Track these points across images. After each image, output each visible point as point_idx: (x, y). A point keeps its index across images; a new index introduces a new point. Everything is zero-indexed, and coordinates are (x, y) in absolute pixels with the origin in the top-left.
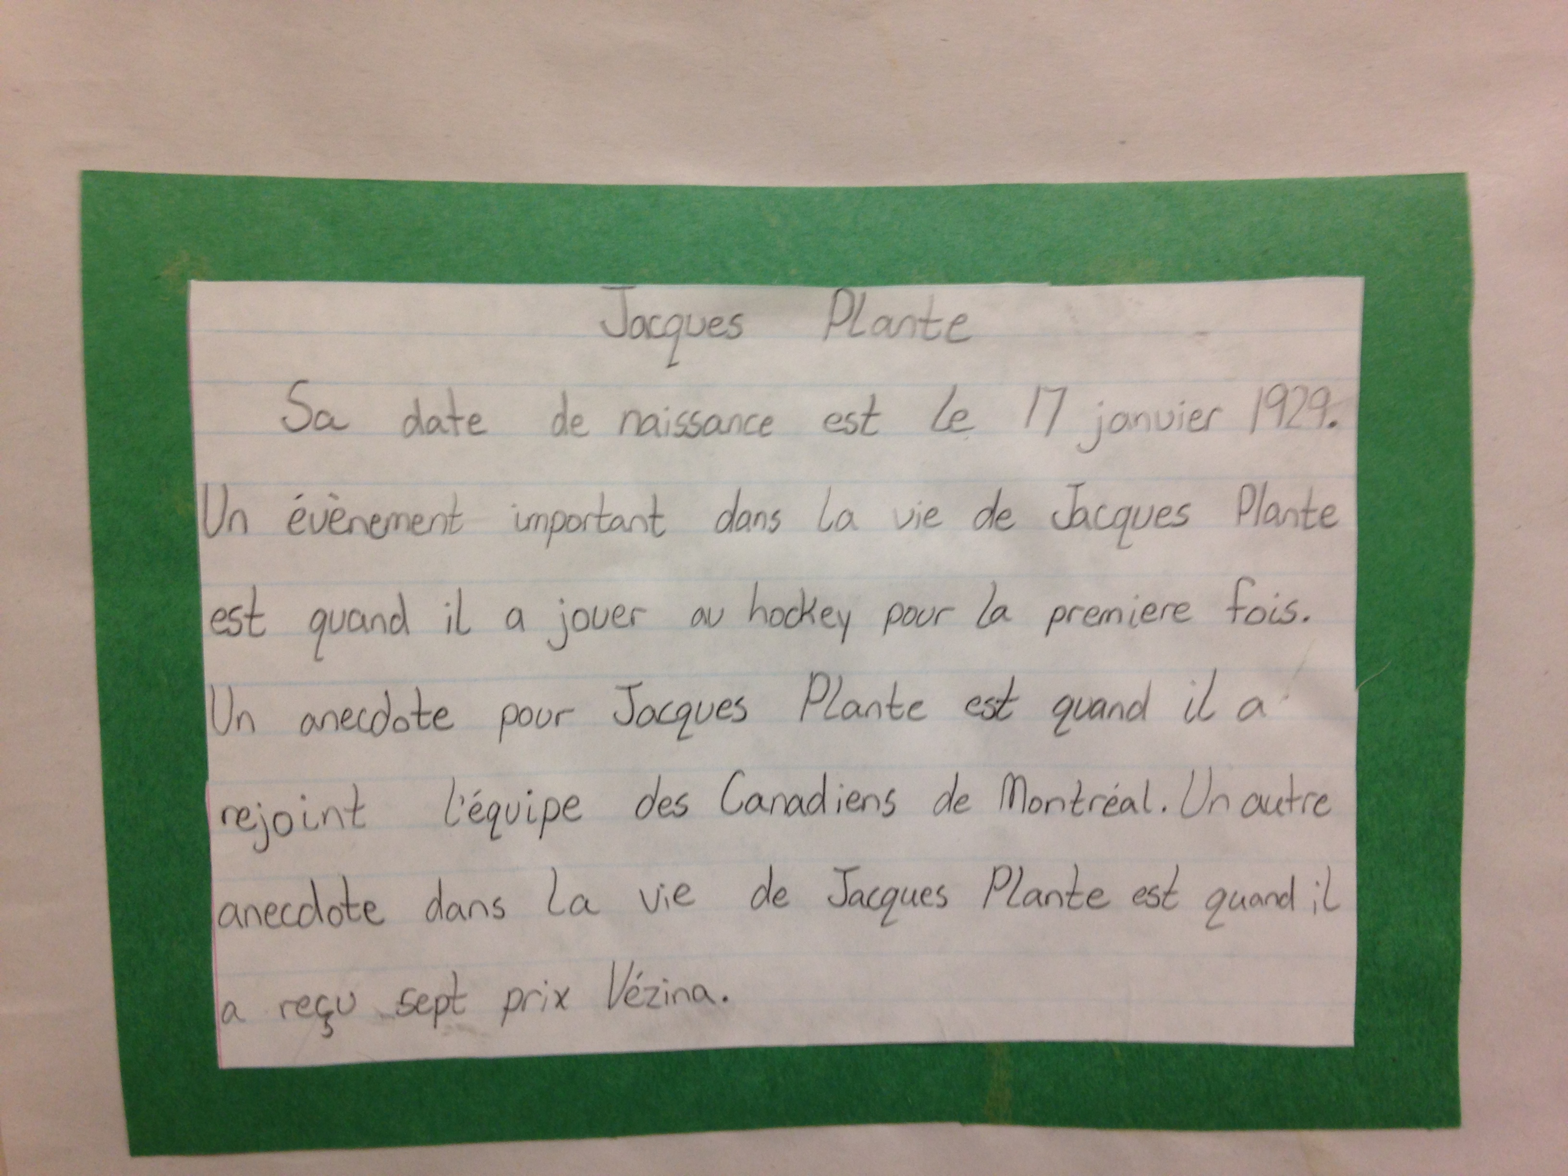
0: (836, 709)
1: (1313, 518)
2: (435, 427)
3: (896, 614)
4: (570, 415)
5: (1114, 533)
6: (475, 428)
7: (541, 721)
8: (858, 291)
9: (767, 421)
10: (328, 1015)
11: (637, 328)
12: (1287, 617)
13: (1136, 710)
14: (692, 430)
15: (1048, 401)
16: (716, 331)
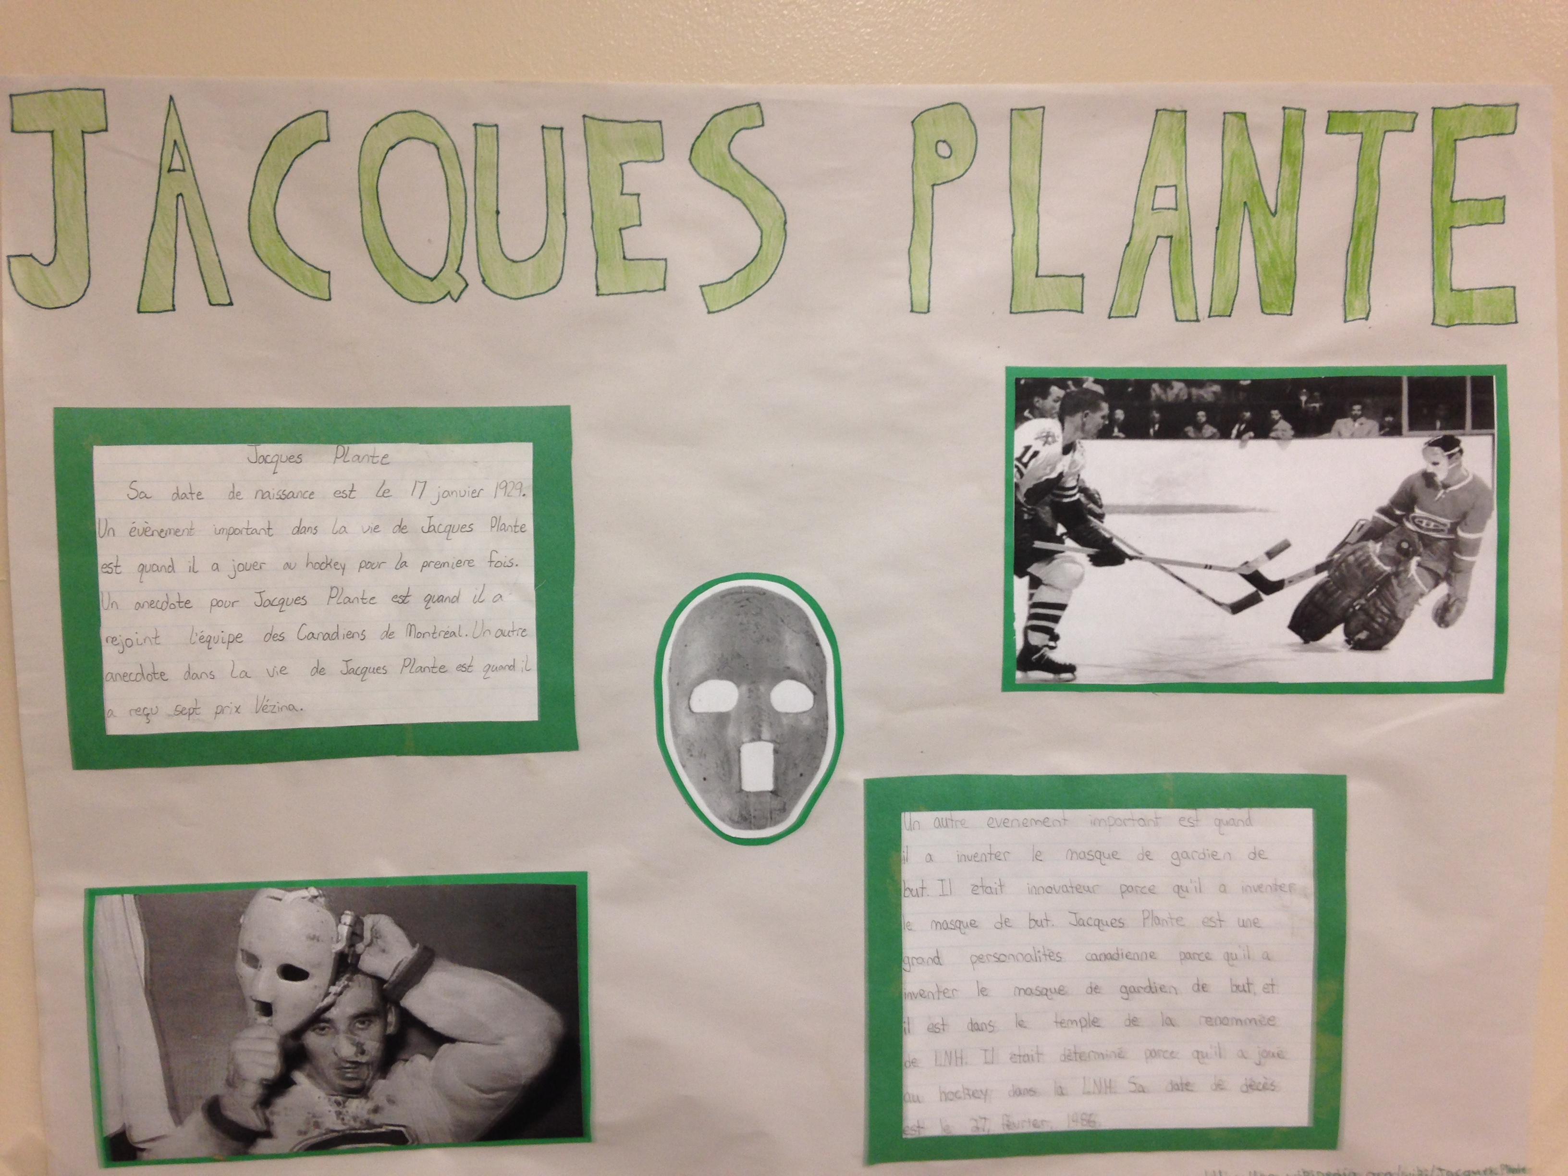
0: (341, 600)
1: (518, 529)
2: (184, 497)
3: (363, 565)
4: (235, 492)
5: (445, 534)
6: (199, 497)
7: (227, 605)
8: (346, 446)
9: (313, 493)
10: (148, 714)
11: (261, 460)
12: (510, 565)
13: (455, 599)
14: (283, 497)
15: (420, 486)
16: (291, 460)
